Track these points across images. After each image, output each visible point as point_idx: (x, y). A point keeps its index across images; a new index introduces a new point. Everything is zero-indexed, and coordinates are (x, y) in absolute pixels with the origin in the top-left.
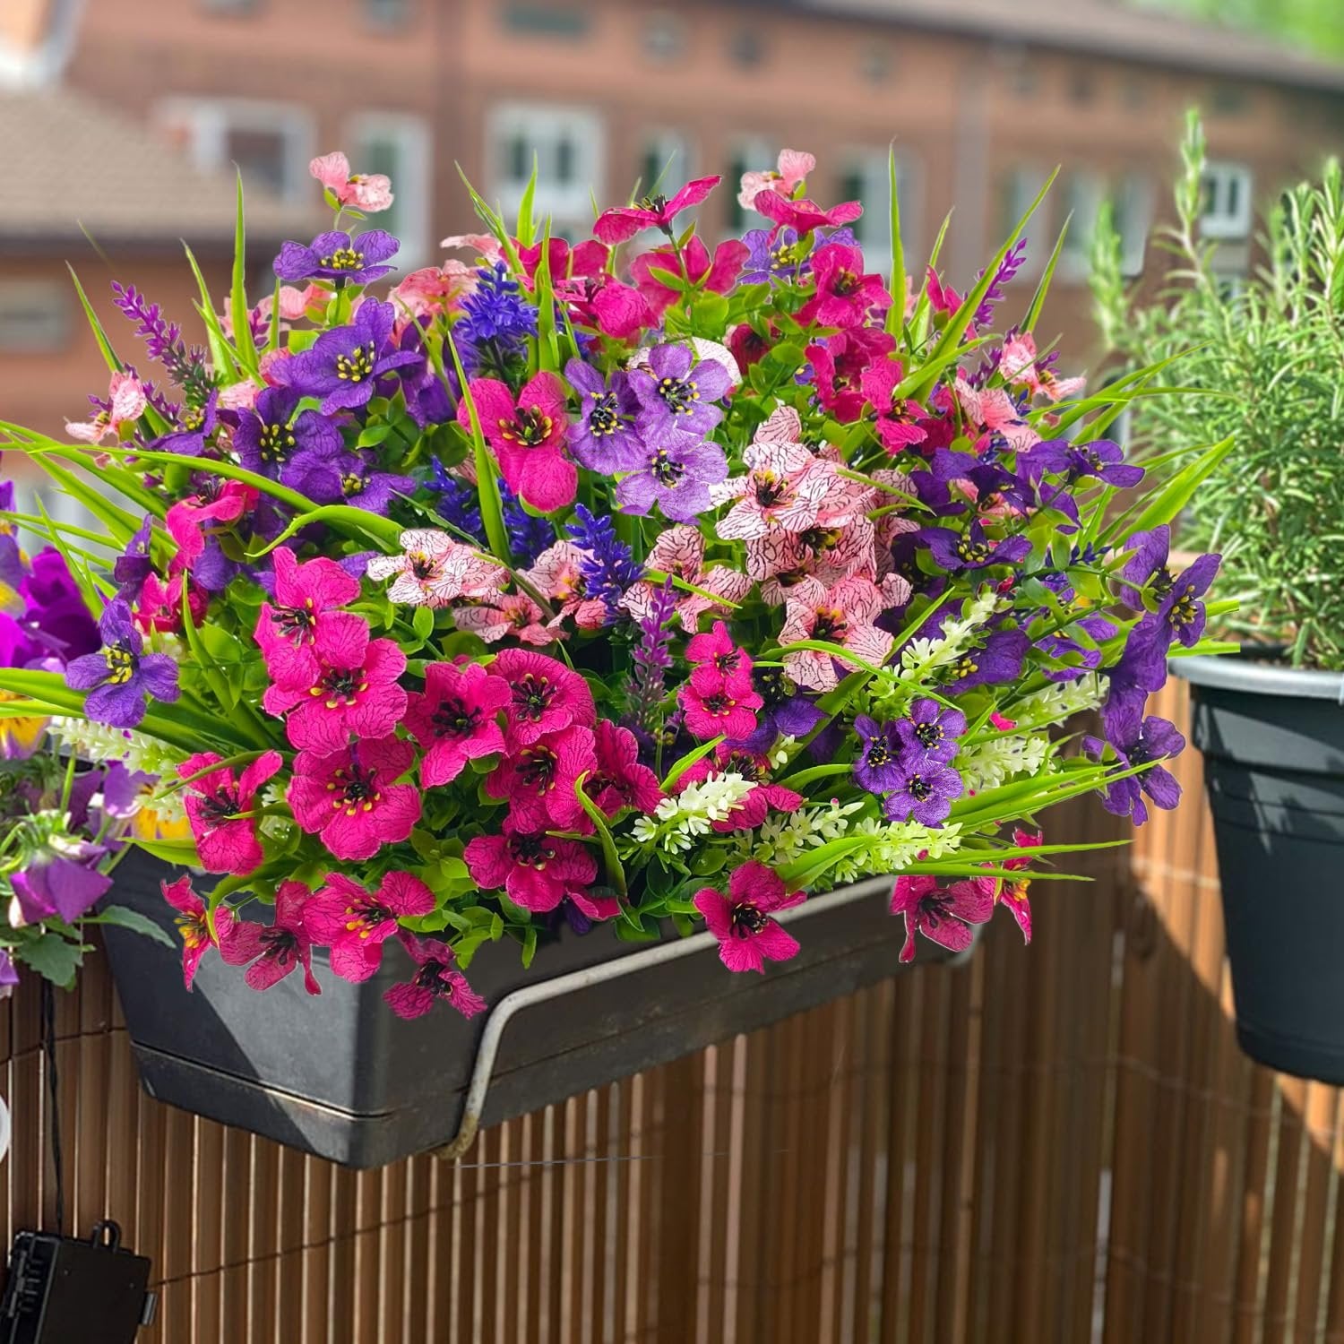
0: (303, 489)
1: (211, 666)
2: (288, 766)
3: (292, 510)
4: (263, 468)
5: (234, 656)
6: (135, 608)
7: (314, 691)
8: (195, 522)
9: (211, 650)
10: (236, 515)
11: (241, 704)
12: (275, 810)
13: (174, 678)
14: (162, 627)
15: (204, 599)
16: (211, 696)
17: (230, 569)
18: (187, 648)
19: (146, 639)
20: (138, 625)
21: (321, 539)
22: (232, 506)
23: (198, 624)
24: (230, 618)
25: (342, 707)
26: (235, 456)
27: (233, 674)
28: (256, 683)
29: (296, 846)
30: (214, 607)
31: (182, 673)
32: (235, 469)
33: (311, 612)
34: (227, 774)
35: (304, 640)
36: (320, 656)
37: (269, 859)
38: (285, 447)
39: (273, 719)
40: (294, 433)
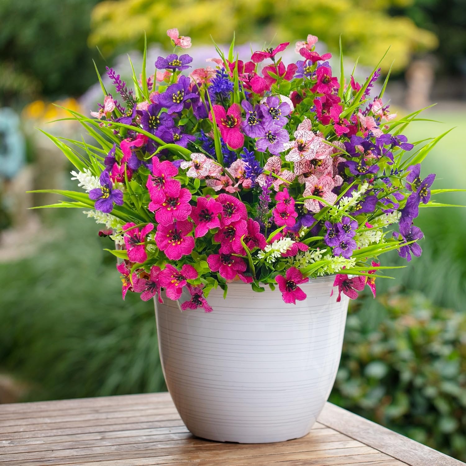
0: (162, 138)
1: (133, 194)
2: (155, 228)
3: (158, 145)
4: (150, 130)
5: (140, 191)
6: (111, 174)
7: (164, 204)
8: (129, 147)
9: (133, 189)
10: (141, 145)
11: (142, 207)
12: (151, 242)
13: (122, 197)
14: (119, 181)
15: (132, 172)
16: (133, 204)
17: (139, 162)
18: (126, 188)
19: (114, 184)
20: (111, 180)
21: (167, 155)
22: (140, 142)
23: (129, 180)
24: (139, 179)
25: (172, 210)
26: (141, 126)
27: (140, 197)
28: (147, 201)
29: (157, 254)
30: (134, 175)
31: (124, 196)
32: (141, 130)
33: (163, 178)
34: (137, 230)
35: (161, 187)
36: (166, 193)
37: (149, 258)
38: (157, 124)
39: (151, 212)
40: (159, 119)
